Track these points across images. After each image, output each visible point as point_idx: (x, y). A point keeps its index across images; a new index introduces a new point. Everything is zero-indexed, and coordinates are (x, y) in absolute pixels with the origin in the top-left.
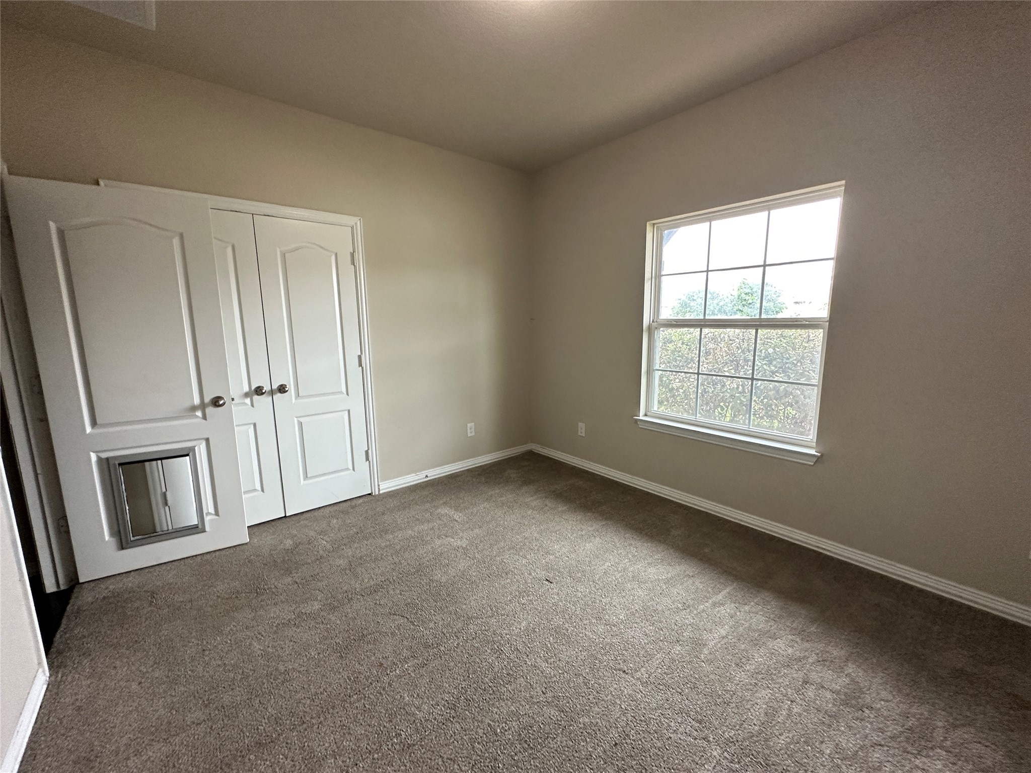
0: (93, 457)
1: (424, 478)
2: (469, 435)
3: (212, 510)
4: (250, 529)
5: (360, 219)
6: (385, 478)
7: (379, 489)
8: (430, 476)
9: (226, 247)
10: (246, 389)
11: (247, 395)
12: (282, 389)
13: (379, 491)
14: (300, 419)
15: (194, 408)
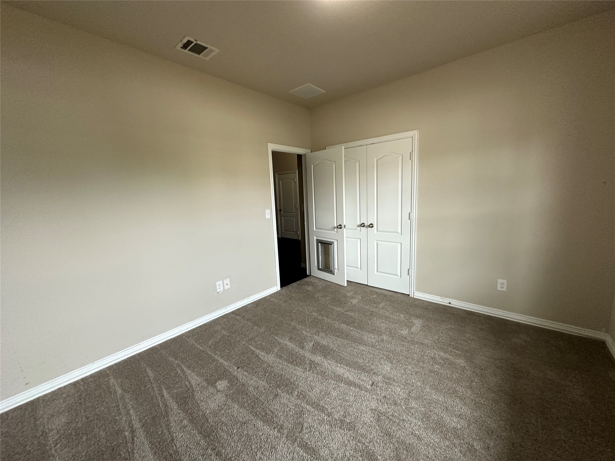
0: (315, 239)
1: (447, 303)
2: (499, 288)
3: (337, 268)
4: (348, 282)
5: (417, 131)
6: (418, 290)
7: (414, 295)
8: (453, 305)
9: (356, 163)
10: (359, 223)
11: (358, 226)
12: (371, 226)
13: (414, 296)
14: (377, 242)
15: (334, 228)
